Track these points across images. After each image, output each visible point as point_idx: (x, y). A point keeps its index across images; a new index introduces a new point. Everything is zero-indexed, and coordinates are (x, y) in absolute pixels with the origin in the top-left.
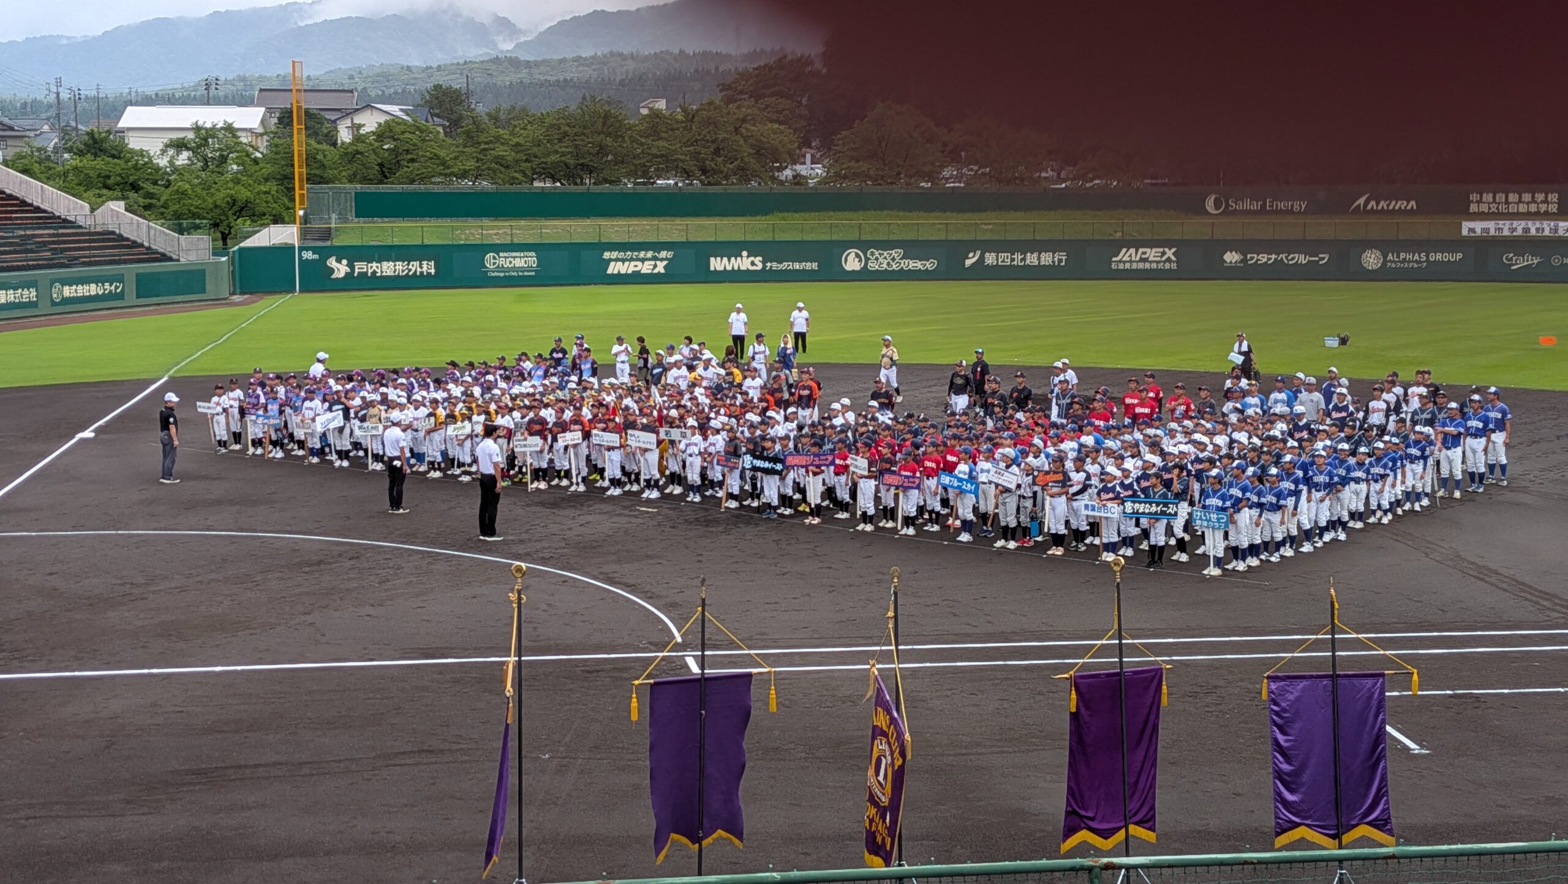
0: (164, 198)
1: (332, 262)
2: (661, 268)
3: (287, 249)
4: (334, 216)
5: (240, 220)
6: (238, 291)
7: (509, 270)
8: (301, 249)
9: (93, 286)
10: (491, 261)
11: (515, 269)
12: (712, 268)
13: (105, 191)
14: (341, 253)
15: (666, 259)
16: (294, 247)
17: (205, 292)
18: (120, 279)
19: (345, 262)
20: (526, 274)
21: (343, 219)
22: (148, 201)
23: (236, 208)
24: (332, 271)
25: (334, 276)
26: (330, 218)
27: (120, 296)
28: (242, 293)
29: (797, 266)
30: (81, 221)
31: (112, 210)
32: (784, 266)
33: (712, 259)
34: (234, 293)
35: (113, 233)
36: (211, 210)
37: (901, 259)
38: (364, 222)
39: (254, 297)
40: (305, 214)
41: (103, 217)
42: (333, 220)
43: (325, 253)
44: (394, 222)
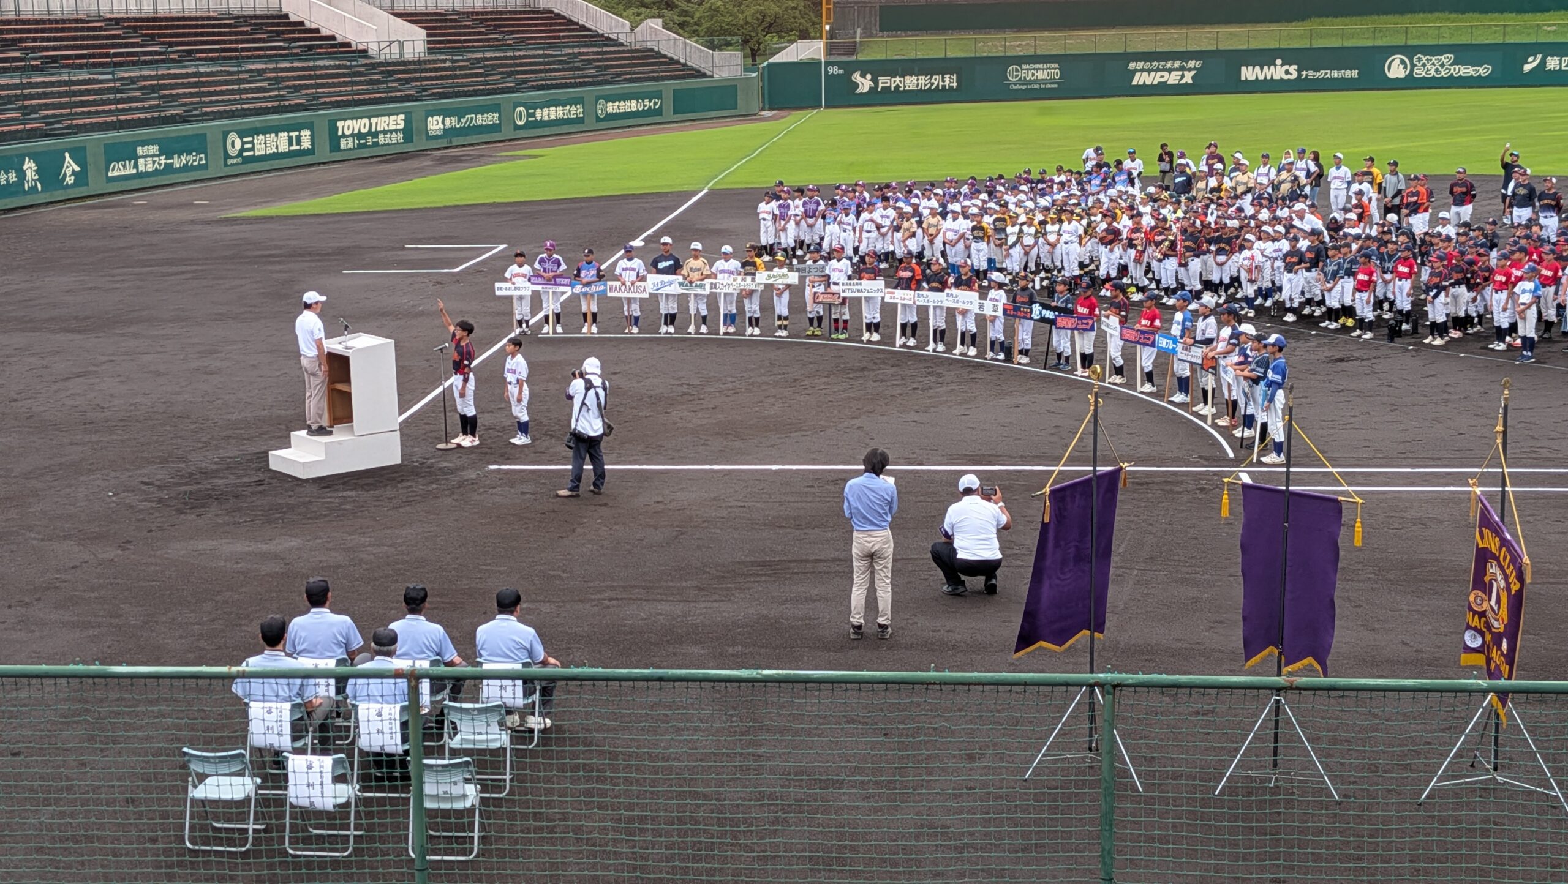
0: (698, 15)
1: (857, 77)
2: (1188, 78)
3: (814, 65)
4: (859, 31)
5: (767, 37)
6: (767, 107)
7: (1031, 82)
8: (827, 64)
9: (634, 102)
10: (1013, 74)
11: (1037, 81)
12: (1243, 78)
13: (643, 10)
14: (866, 68)
15: (1195, 68)
16: (820, 63)
17: (736, 108)
18: (658, 95)
19: (869, 76)
20: (1049, 86)
21: (867, 33)
22: (682, 19)
23: (765, 25)
24: (857, 86)
25: (858, 91)
26: (855, 33)
27: (658, 112)
28: (771, 109)
29: (1335, 74)
30: (622, 39)
31: (651, 28)
32: (1321, 74)
33: (1243, 69)
34: (763, 109)
35: (652, 50)
36: (742, 26)
37: (1451, 65)
38: (888, 36)
39: (782, 113)
40: (832, 29)
41: (643, 35)
42: (858, 35)
43: (849, 68)
44: (917, 35)
